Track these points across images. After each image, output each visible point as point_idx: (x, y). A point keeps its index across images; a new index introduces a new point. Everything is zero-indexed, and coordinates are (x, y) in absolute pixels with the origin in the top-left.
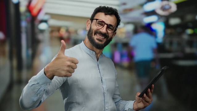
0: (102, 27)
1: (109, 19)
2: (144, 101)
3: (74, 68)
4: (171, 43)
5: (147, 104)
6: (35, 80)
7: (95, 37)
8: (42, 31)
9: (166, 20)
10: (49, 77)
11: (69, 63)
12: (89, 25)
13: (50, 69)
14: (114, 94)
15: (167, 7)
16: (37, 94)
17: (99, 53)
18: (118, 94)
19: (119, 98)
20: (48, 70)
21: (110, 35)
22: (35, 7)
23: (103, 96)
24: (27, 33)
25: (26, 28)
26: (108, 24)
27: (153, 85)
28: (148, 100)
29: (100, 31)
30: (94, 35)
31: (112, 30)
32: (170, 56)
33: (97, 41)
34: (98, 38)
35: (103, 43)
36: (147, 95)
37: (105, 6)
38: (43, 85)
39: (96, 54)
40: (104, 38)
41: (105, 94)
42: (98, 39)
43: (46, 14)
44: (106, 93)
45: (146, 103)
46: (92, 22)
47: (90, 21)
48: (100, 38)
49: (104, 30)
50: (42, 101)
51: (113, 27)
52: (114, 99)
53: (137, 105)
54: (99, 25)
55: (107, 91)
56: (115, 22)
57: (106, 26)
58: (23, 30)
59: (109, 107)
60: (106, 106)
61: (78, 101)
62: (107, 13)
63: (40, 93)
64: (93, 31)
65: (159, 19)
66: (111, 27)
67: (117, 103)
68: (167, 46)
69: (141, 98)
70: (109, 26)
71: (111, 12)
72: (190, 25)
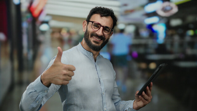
0: (98, 29)
1: (105, 21)
2: (143, 99)
3: (71, 75)
4: (172, 45)
5: (147, 102)
6: (33, 88)
7: (92, 40)
8: (43, 32)
9: (167, 21)
10: (46, 85)
11: (65, 72)
12: (86, 26)
13: (46, 77)
14: (113, 95)
15: (168, 8)
16: (35, 100)
17: (96, 54)
18: (117, 94)
19: (118, 99)
20: (44, 78)
21: (107, 37)
22: (36, 8)
23: (102, 97)
24: (28, 33)
25: (28, 29)
26: (104, 26)
27: (152, 83)
28: (147, 98)
29: (96, 34)
30: (91, 37)
31: (108, 31)
32: (171, 57)
33: (93, 43)
34: (95, 40)
35: (100, 45)
36: (146, 92)
37: (101, 7)
38: (41, 93)
39: (94, 55)
40: (100, 40)
41: (103, 95)
42: (94, 42)
43: (48, 15)
44: (104, 93)
45: (145, 101)
46: (88, 24)
47: (86, 22)
48: (97, 40)
49: (100, 32)
50: (43, 104)
51: (109, 29)
52: (113, 99)
53: (137, 103)
54: (95, 27)
55: (105, 91)
56: (111, 23)
57: (102, 28)
58: (24, 31)
59: (108, 108)
60: (104, 107)
61: (76, 103)
62: (102, 15)
63: (39, 100)
64: (90, 33)
65: (160, 20)
66: (107, 29)
67: (116, 104)
68: (168, 47)
69: (140, 96)
70: (105, 28)
71: (107, 14)
72: (191, 26)
